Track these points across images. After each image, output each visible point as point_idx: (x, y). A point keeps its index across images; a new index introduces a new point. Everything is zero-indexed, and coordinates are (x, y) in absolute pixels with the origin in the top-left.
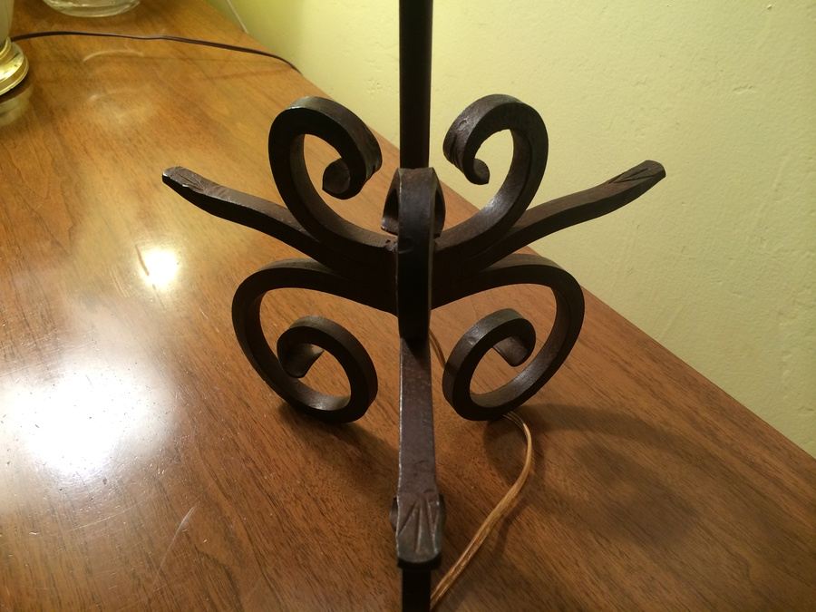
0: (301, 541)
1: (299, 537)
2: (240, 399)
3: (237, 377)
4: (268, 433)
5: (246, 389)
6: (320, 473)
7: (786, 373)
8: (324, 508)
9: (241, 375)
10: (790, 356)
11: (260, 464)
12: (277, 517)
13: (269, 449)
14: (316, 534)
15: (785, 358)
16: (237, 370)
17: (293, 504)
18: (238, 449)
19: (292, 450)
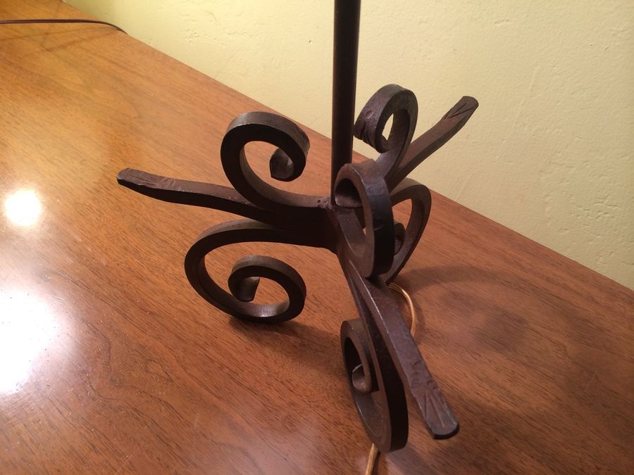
0: (285, 414)
1: (282, 412)
2: (197, 323)
3: (189, 306)
4: (228, 342)
5: (199, 314)
6: (278, 362)
7: (548, 209)
8: (290, 386)
9: (190, 304)
10: (550, 198)
11: (234, 368)
12: (261, 402)
13: (234, 354)
14: (293, 407)
15: (547, 199)
16: (186, 301)
17: (269, 390)
18: (212, 361)
19: (251, 351)
